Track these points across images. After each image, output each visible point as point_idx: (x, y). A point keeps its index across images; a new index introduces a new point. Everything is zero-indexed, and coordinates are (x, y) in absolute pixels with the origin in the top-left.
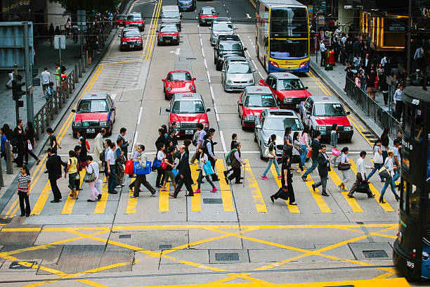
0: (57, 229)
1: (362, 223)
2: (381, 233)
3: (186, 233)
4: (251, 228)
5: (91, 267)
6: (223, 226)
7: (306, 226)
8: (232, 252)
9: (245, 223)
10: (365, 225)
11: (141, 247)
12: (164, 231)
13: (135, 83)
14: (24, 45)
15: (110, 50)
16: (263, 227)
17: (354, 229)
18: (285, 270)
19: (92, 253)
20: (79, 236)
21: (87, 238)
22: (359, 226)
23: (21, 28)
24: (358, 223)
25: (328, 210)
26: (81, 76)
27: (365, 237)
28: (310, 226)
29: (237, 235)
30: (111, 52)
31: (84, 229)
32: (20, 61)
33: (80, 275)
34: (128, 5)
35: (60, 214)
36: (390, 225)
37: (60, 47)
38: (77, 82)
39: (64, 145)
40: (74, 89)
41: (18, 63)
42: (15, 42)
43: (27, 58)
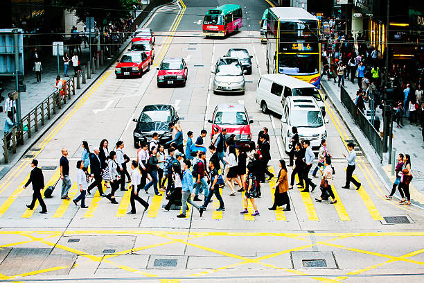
1: (313, 232)
3: (134, 238)
4: (201, 235)
5: (31, 270)
6: (173, 232)
8: (172, 258)
9: (196, 229)
10: (315, 234)
11: (86, 251)
12: (113, 236)
13: (136, 89)
14: (14, 52)
18: (218, 278)
19: (37, 256)
22: (309, 234)
23: (11, 35)
24: (309, 231)
26: (84, 82)
27: (311, 245)
32: (11, 67)
33: (17, 277)
35: (20, 217)
37: (58, 54)
38: (79, 88)
39: (47, 150)
40: (74, 94)
41: (9, 69)
42: (6, 49)
43: (17, 65)
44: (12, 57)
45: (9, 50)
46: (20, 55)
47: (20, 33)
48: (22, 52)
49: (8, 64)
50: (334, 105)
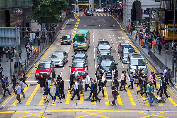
0: (22, 112)
1: (148, 110)
2: (156, 115)
3: (75, 113)
4: (102, 111)
6: (90, 111)
7: (125, 111)
9: (99, 109)
10: (150, 111)
12: (66, 112)
14: (16, 36)
15: (56, 39)
16: (107, 111)
17: (145, 112)
20: (30, 115)
21: (33, 115)
22: (147, 111)
23: (14, 29)
24: (147, 110)
25: (135, 105)
26: (42, 50)
27: (149, 116)
28: (126, 111)
29: (95, 114)
30: (57, 40)
31: (33, 111)
32: (14, 43)
34: (66, 22)
35: (24, 105)
36: (161, 111)
37: (33, 38)
38: (40, 52)
39: (31, 77)
40: (39, 55)
41: (13, 44)
42: (12, 35)
43: (17, 42)
44: (15, 39)
45: (14, 36)
46: (18, 38)
47: (18, 29)
48: (19, 37)
49: (13, 42)
50: (147, 59)
